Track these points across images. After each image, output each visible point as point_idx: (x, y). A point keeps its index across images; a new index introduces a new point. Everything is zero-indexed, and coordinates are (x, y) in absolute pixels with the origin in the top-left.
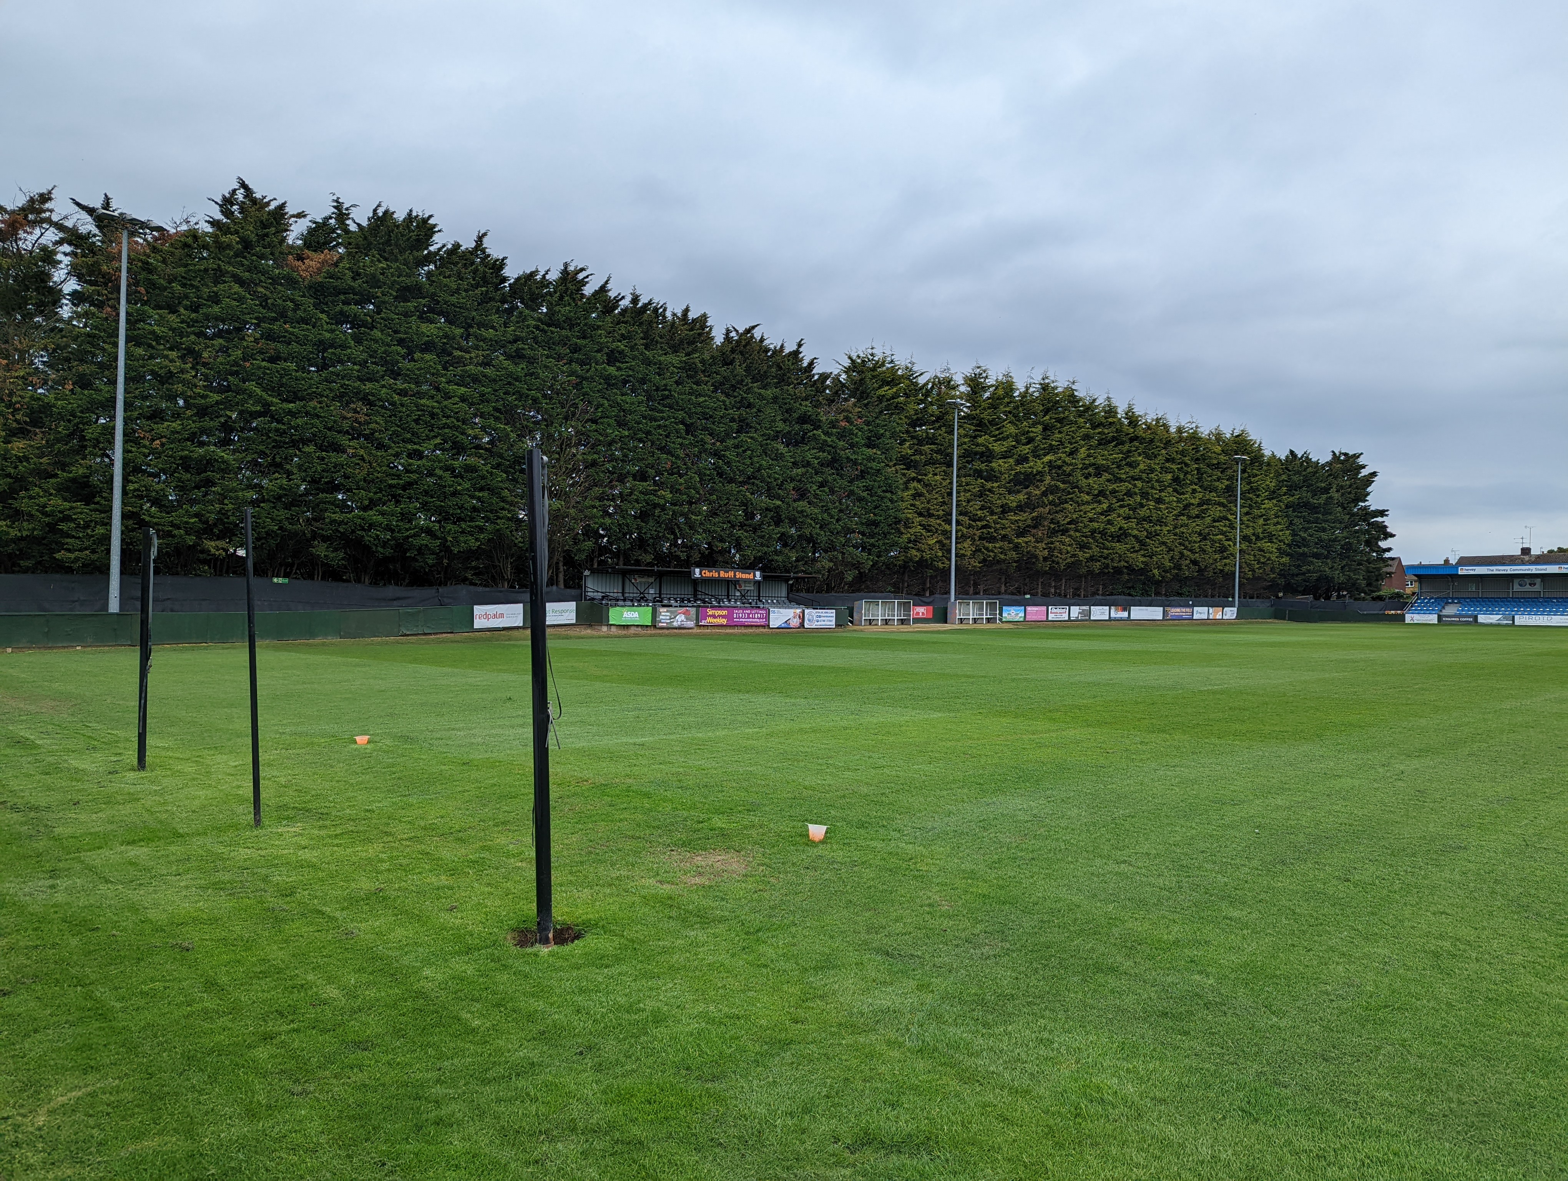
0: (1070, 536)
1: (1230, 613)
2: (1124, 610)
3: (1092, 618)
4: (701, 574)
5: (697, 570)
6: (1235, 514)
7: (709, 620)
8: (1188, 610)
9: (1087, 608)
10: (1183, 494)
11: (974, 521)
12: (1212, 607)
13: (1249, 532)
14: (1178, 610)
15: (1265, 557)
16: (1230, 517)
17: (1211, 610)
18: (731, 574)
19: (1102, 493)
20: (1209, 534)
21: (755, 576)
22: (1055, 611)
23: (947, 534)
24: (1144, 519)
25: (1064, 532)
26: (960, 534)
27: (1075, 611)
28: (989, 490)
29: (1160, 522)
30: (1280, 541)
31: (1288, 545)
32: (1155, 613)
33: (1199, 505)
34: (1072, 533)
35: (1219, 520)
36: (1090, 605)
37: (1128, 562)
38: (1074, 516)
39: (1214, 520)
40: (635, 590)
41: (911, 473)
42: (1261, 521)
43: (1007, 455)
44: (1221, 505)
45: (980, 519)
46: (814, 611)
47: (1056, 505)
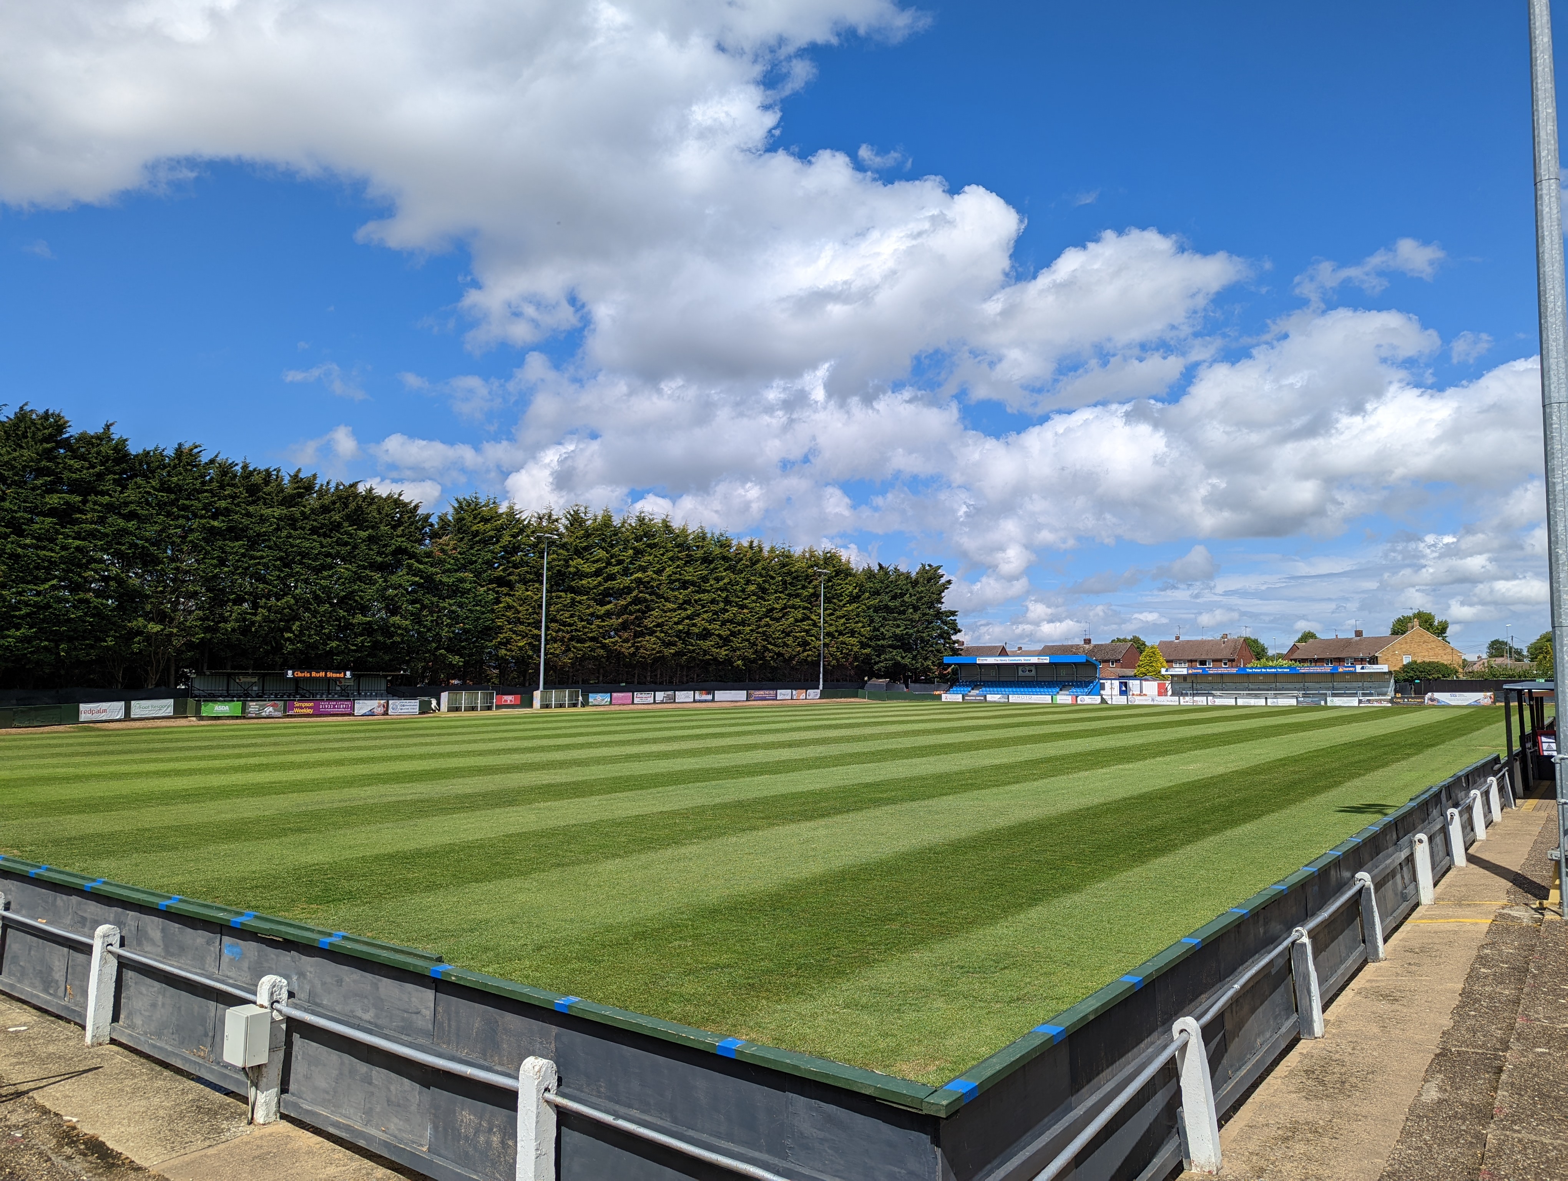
0: (656, 636)
1: (813, 694)
2: (708, 694)
3: (677, 701)
4: (293, 674)
5: (290, 672)
6: (819, 615)
7: (296, 710)
8: (771, 692)
9: (672, 693)
10: (768, 600)
11: (565, 626)
12: (796, 689)
13: (832, 629)
14: (762, 692)
15: (847, 649)
17: (794, 692)
18: (322, 674)
19: (687, 602)
21: (345, 675)
22: (639, 695)
23: (538, 638)
25: (652, 633)
26: (549, 637)
27: (660, 696)
28: (580, 602)
30: (862, 636)
31: (869, 639)
32: (739, 695)
34: (658, 634)
35: (802, 620)
36: (675, 691)
37: (712, 655)
38: (660, 621)
39: (796, 621)
40: (240, 688)
41: (505, 590)
42: (843, 620)
43: (598, 573)
44: (805, 608)
45: (570, 625)
46: (398, 702)
47: (644, 612)
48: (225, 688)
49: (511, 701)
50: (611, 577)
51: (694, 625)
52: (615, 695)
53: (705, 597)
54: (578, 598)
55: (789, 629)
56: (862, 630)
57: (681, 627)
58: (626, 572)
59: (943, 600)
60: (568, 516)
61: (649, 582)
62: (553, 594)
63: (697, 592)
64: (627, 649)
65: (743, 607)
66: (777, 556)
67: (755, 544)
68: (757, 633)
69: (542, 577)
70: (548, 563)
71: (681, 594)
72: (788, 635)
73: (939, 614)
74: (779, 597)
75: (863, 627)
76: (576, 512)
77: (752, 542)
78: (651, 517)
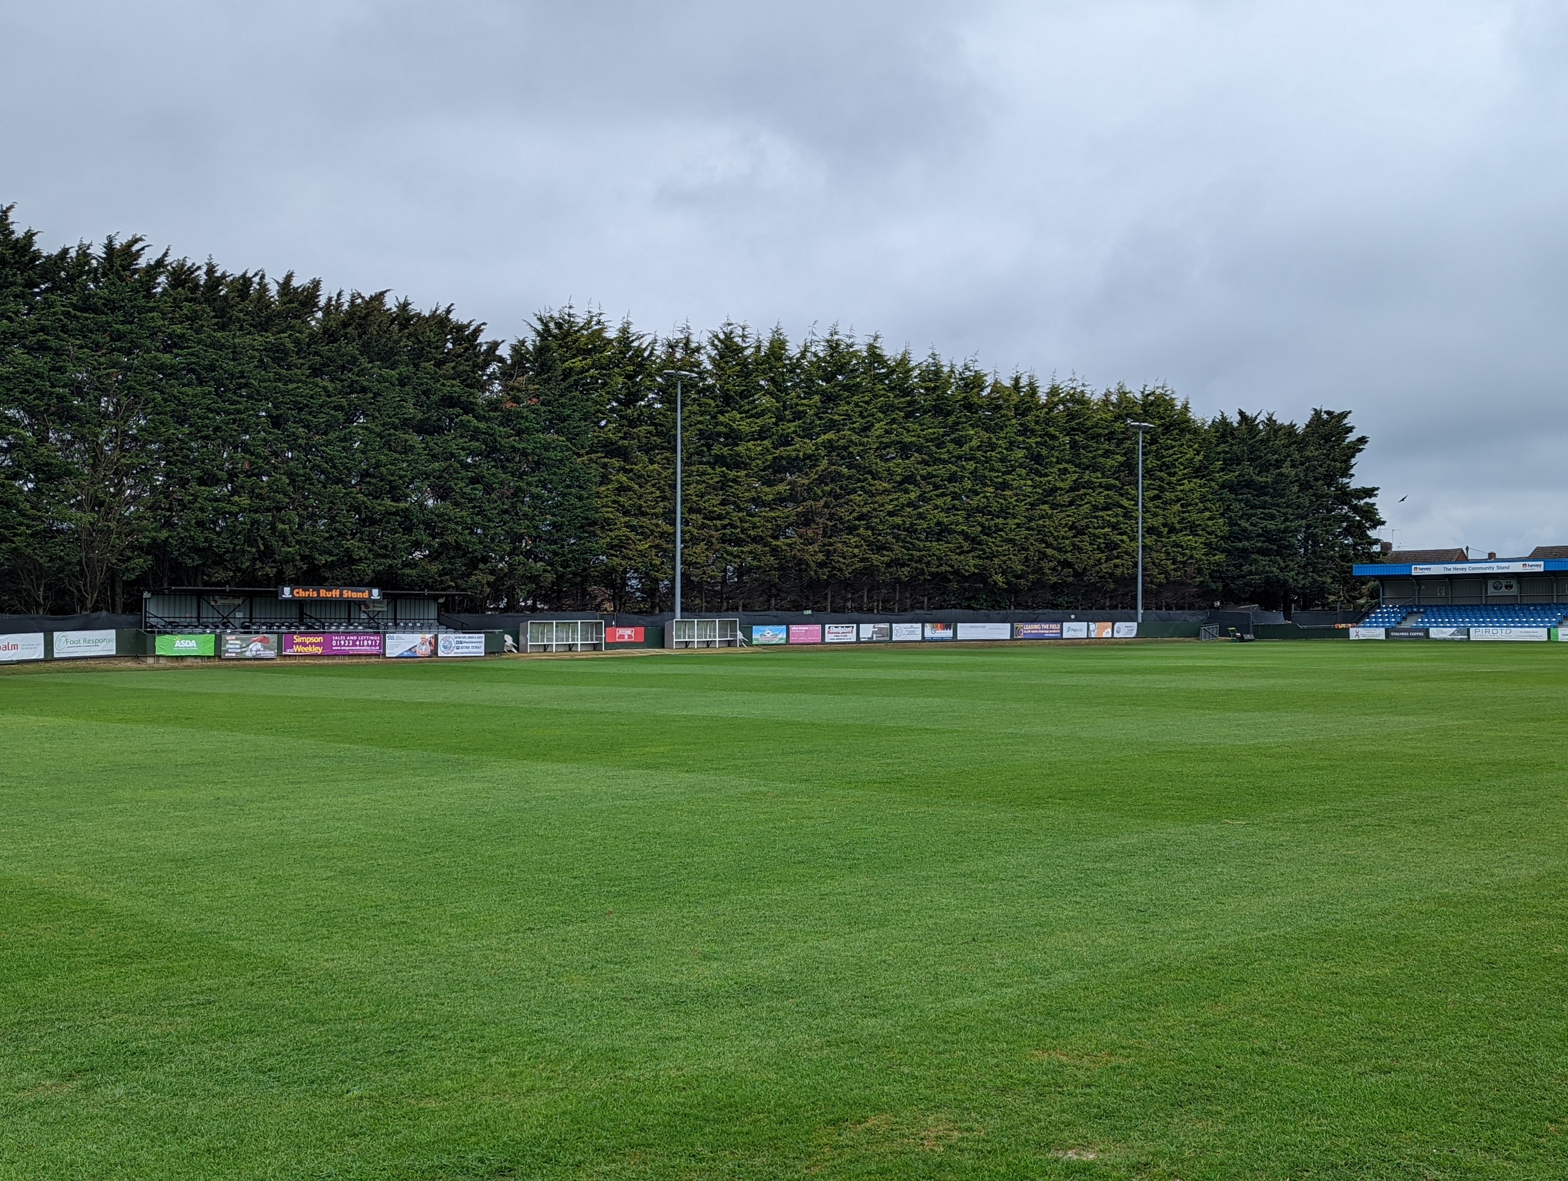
0: (858, 535)
1: (1126, 629)
2: (947, 627)
3: (894, 638)
4: (292, 593)
5: (287, 590)
6: (1134, 499)
7: (297, 648)
8: (1053, 626)
9: (886, 626)
10: (1046, 475)
11: (711, 519)
12: (1094, 621)
13: (1157, 522)
14: (1036, 626)
15: (1184, 555)
16: (1125, 503)
17: (1092, 626)
18: (335, 593)
19: (909, 479)
20: (1087, 527)
21: (371, 594)
22: (836, 630)
23: (670, 537)
24: (978, 510)
25: (852, 530)
26: (687, 537)
27: (867, 631)
28: (734, 481)
29: (1004, 512)
30: (1209, 534)
31: (1222, 538)
32: (1001, 631)
33: (1072, 490)
34: (861, 530)
35: (1106, 508)
36: (891, 623)
37: (952, 567)
38: (864, 510)
39: (1095, 508)
40: (216, 614)
41: (616, 462)
42: (1177, 507)
43: (761, 435)
44: (1108, 487)
45: (720, 517)
46: (453, 636)
47: (837, 497)
48: (195, 615)
49: (630, 637)
50: (785, 441)
51: (921, 516)
52: (793, 628)
53: (941, 471)
54: (732, 474)
55: (1083, 523)
56: (1210, 523)
57: (898, 520)
58: (807, 433)
59: (1352, 472)
60: (716, 342)
61: (845, 448)
62: (694, 468)
63: (926, 463)
64: (813, 554)
65: (1005, 486)
66: (1062, 401)
67: (1024, 382)
68: (1028, 529)
69: (675, 440)
70: (683, 420)
71: (898, 465)
72: (1080, 532)
73: (1346, 496)
74: (1065, 469)
75: (1210, 519)
76: (729, 337)
77: (1017, 380)
78: (849, 342)
